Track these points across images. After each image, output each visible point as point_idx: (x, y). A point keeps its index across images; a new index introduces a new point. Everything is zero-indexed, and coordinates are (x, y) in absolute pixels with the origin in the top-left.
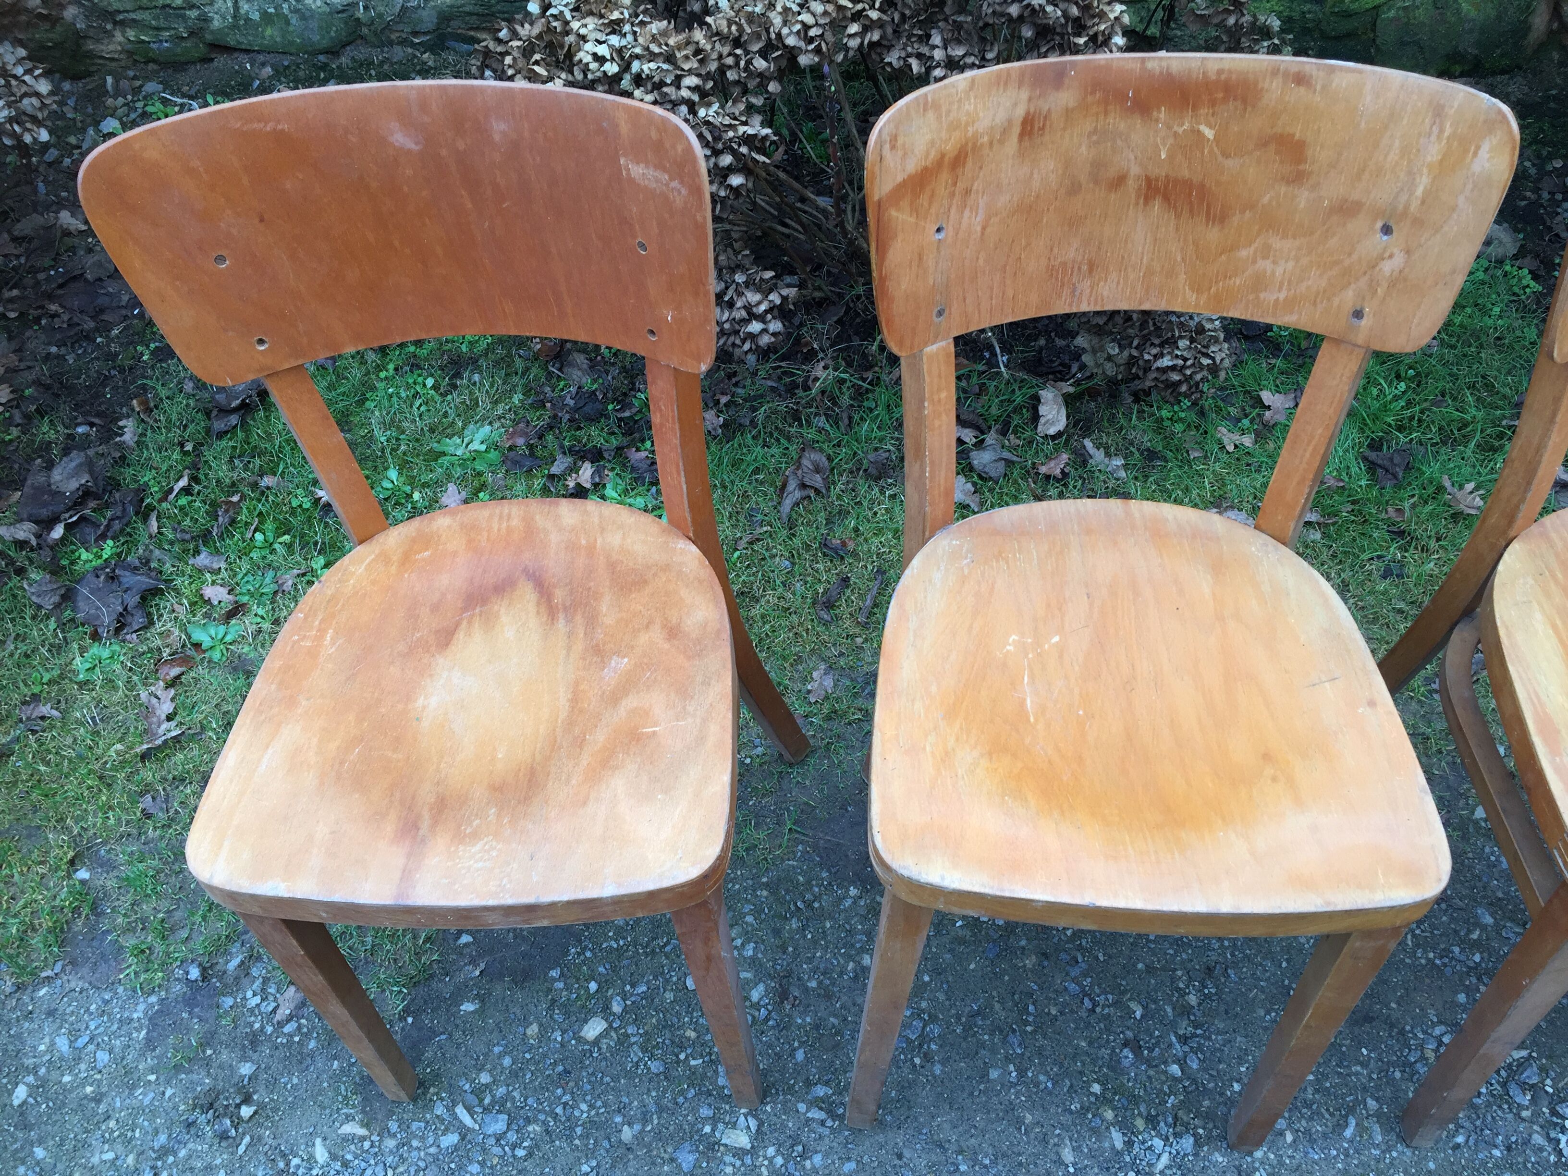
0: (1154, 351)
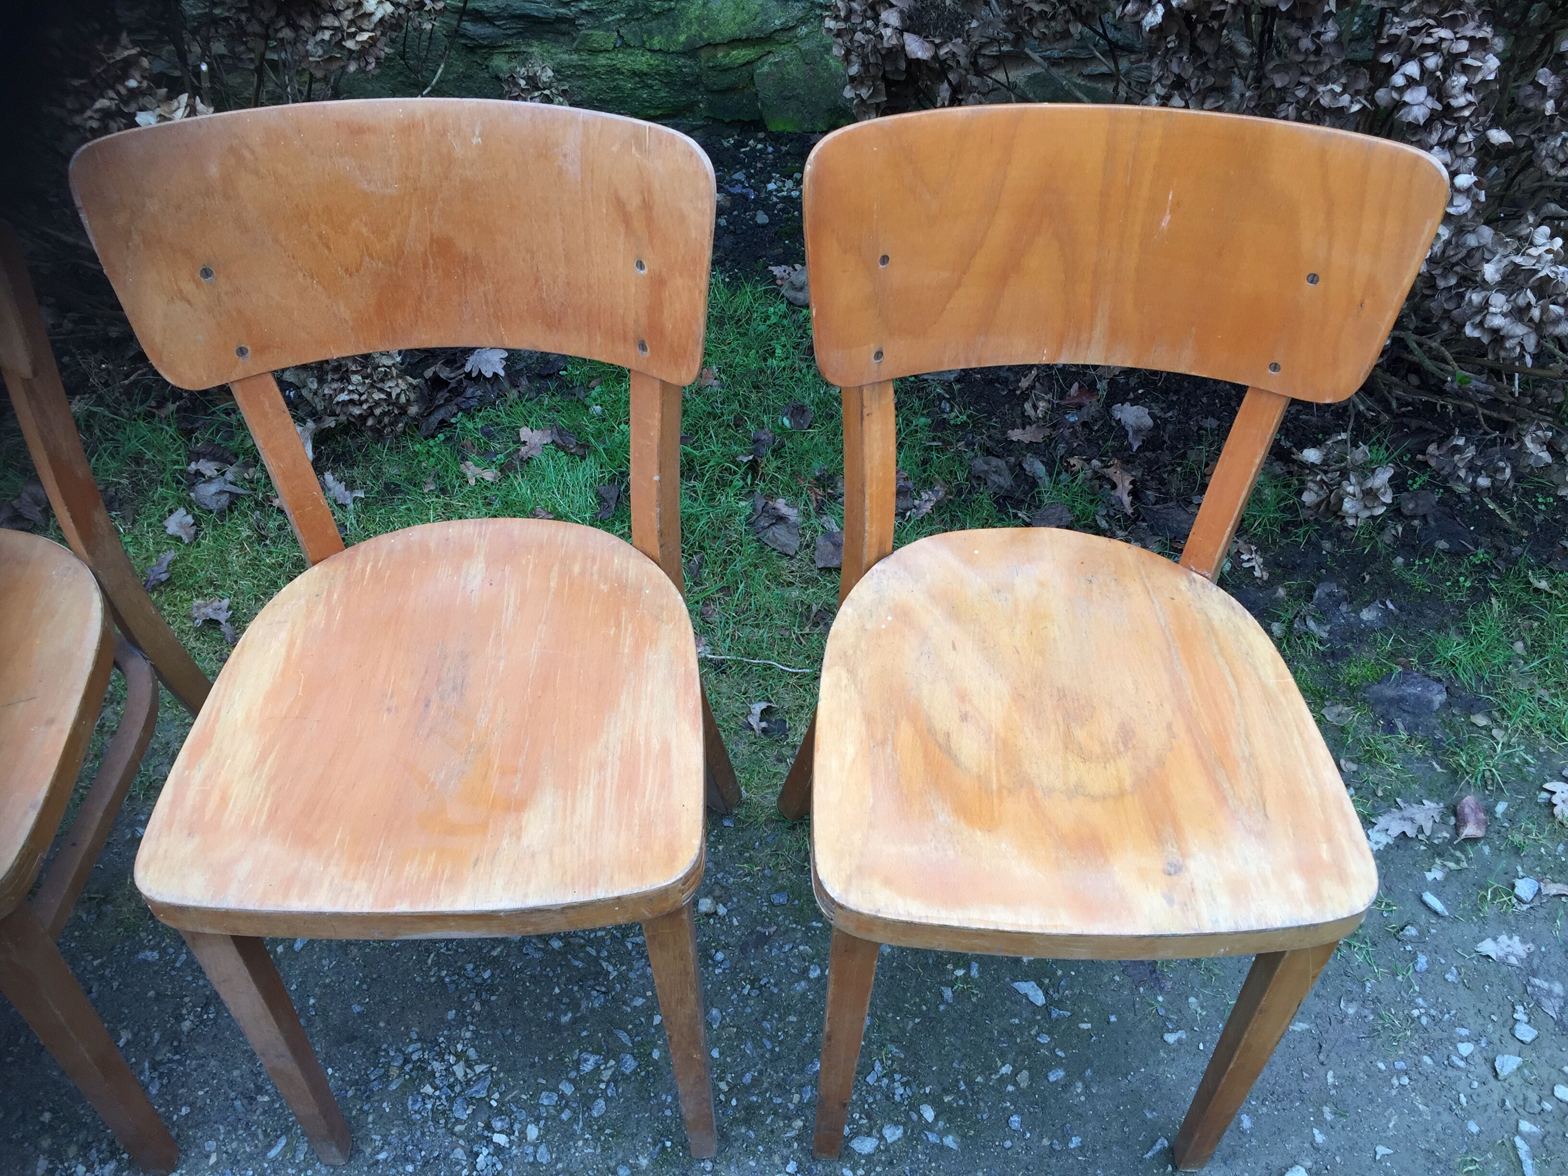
0: (335, 385)
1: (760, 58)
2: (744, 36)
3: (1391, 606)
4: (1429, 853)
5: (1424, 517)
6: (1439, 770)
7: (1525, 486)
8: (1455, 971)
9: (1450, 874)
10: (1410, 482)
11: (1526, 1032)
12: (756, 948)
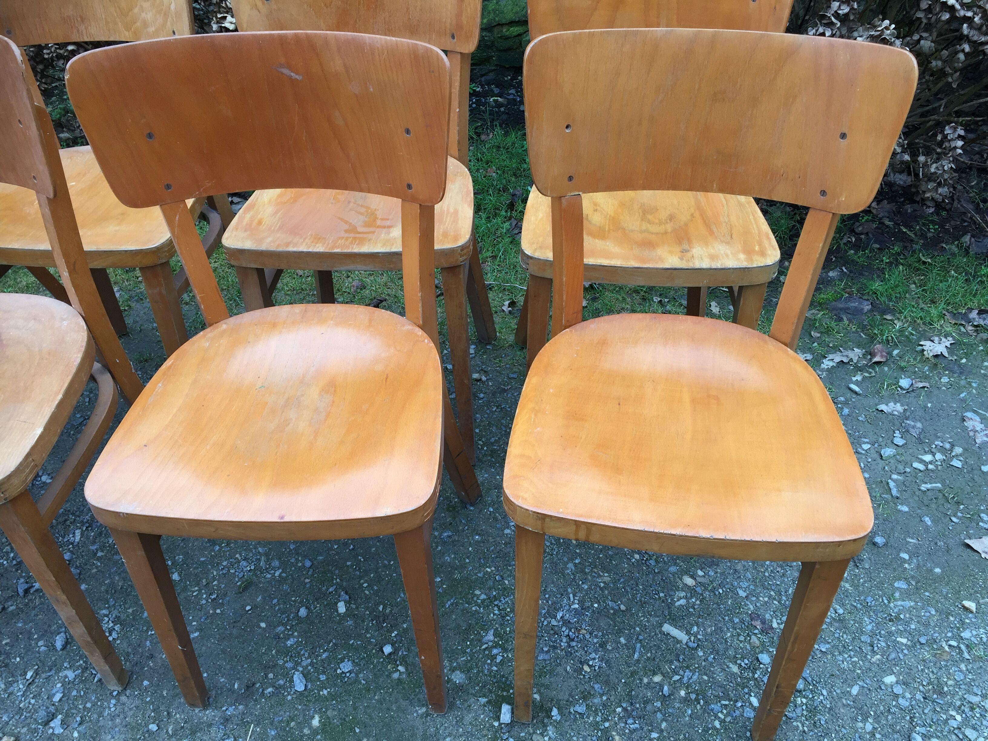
1: (525, 33)
2: (517, 20)
3: (845, 270)
4: (855, 370)
5: (867, 234)
6: (864, 336)
7: (923, 221)
8: (864, 416)
9: (864, 378)
10: (860, 218)
11: (899, 441)
12: (500, 394)
